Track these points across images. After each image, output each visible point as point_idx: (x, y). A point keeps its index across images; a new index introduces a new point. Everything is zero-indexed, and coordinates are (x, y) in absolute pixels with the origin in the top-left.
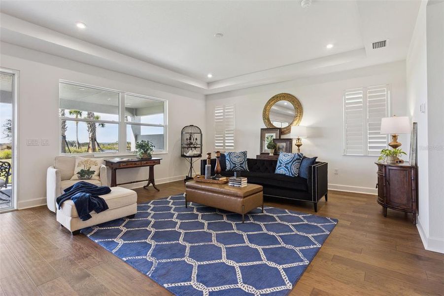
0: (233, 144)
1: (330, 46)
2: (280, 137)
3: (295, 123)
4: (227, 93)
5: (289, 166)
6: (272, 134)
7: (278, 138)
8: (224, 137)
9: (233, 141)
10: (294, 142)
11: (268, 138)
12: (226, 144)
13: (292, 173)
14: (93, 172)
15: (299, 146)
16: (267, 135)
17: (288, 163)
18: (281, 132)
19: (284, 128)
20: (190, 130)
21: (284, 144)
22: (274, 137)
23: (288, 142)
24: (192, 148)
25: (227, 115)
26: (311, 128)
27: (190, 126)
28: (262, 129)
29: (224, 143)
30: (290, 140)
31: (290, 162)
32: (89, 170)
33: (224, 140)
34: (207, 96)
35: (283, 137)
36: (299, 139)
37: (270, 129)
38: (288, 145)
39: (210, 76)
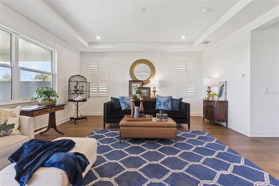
0: (106, 91)
1: (183, 37)
2: (142, 86)
3: (151, 78)
4: (101, 54)
5: (166, 104)
6: (137, 84)
7: (141, 87)
8: (98, 85)
9: (106, 89)
10: (152, 89)
11: (134, 87)
12: (100, 91)
13: (169, 109)
14: (12, 126)
15: (154, 92)
16: (133, 85)
17: (166, 103)
18: (143, 83)
19: (144, 81)
20: (79, 79)
21: (146, 91)
22: (139, 86)
23: (148, 90)
24: (78, 94)
25: (100, 70)
26: (160, 81)
27: (77, 75)
28: (129, 81)
29: (98, 90)
30: (149, 88)
31: (167, 102)
32: (5, 124)
33: (98, 88)
34: (81, 52)
35: (144, 86)
36: (154, 88)
37: (136, 81)
38: (148, 92)
39: (98, 38)
